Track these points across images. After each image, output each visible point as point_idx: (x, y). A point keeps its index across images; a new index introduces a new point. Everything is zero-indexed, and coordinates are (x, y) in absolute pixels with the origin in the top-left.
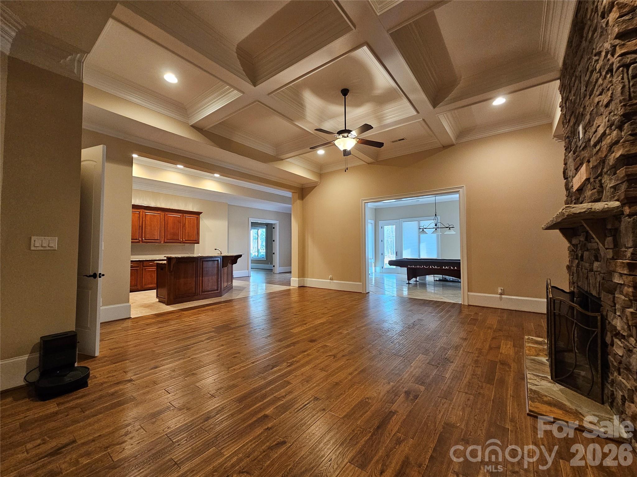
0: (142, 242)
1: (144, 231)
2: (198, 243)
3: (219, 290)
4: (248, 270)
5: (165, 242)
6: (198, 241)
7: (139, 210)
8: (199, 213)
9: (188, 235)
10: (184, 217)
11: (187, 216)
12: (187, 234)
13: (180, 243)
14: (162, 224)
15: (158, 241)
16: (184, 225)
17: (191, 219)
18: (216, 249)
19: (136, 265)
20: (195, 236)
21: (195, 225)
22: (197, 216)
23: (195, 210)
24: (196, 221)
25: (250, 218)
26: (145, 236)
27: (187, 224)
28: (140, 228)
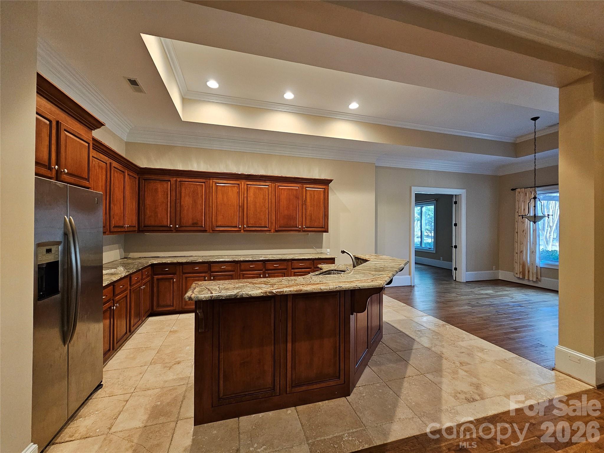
0: (244, 231)
1: (245, 214)
2: (327, 231)
3: (342, 377)
4: (410, 275)
5: (277, 231)
6: (326, 227)
7: (238, 182)
8: (326, 182)
9: (311, 219)
10: (304, 190)
11: (310, 188)
12: (308, 218)
13: (299, 231)
14: (271, 201)
15: (266, 229)
16: (304, 203)
17: (316, 192)
18: (343, 252)
19: (230, 268)
20: (321, 219)
21: (322, 201)
22: (324, 187)
23: (323, 177)
24: (322, 195)
25: (412, 187)
26: (247, 222)
27: (308, 200)
28: (240, 208)
